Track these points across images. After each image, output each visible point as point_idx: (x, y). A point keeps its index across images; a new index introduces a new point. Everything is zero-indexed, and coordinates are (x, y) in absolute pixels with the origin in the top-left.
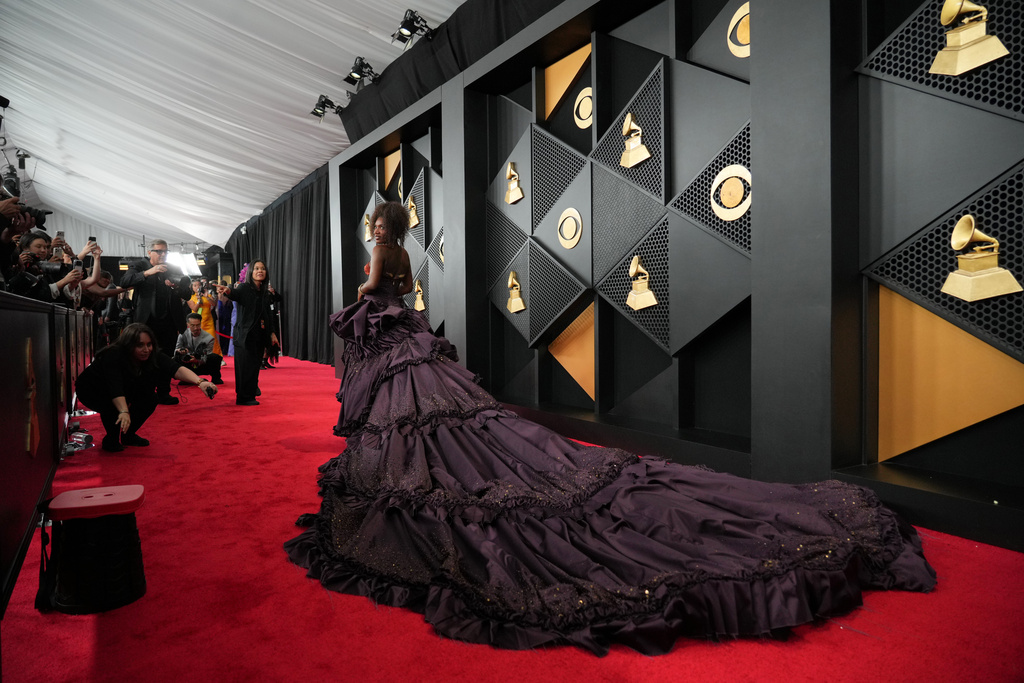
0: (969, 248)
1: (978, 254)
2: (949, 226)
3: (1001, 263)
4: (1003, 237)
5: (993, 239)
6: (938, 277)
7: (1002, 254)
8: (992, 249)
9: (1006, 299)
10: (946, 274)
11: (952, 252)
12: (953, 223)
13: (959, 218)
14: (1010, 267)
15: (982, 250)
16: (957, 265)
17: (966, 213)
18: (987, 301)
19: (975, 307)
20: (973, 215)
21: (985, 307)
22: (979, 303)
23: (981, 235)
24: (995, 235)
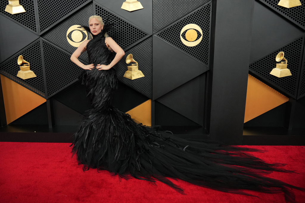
0: (22, 64)
1: (25, 67)
2: (17, 58)
3: (31, 69)
4: (30, 62)
5: (28, 63)
6: (15, 72)
7: (31, 67)
8: (28, 65)
9: (33, 79)
10: (17, 71)
11: (18, 65)
12: (17, 57)
13: (19, 56)
14: (33, 70)
15: (26, 65)
16: (20, 69)
17: (21, 54)
18: (29, 79)
19: (26, 81)
20: (22, 55)
21: (28, 81)
22: (27, 80)
23: (25, 61)
24: (28, 61)
